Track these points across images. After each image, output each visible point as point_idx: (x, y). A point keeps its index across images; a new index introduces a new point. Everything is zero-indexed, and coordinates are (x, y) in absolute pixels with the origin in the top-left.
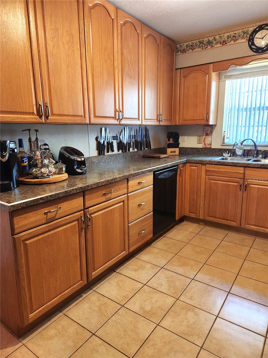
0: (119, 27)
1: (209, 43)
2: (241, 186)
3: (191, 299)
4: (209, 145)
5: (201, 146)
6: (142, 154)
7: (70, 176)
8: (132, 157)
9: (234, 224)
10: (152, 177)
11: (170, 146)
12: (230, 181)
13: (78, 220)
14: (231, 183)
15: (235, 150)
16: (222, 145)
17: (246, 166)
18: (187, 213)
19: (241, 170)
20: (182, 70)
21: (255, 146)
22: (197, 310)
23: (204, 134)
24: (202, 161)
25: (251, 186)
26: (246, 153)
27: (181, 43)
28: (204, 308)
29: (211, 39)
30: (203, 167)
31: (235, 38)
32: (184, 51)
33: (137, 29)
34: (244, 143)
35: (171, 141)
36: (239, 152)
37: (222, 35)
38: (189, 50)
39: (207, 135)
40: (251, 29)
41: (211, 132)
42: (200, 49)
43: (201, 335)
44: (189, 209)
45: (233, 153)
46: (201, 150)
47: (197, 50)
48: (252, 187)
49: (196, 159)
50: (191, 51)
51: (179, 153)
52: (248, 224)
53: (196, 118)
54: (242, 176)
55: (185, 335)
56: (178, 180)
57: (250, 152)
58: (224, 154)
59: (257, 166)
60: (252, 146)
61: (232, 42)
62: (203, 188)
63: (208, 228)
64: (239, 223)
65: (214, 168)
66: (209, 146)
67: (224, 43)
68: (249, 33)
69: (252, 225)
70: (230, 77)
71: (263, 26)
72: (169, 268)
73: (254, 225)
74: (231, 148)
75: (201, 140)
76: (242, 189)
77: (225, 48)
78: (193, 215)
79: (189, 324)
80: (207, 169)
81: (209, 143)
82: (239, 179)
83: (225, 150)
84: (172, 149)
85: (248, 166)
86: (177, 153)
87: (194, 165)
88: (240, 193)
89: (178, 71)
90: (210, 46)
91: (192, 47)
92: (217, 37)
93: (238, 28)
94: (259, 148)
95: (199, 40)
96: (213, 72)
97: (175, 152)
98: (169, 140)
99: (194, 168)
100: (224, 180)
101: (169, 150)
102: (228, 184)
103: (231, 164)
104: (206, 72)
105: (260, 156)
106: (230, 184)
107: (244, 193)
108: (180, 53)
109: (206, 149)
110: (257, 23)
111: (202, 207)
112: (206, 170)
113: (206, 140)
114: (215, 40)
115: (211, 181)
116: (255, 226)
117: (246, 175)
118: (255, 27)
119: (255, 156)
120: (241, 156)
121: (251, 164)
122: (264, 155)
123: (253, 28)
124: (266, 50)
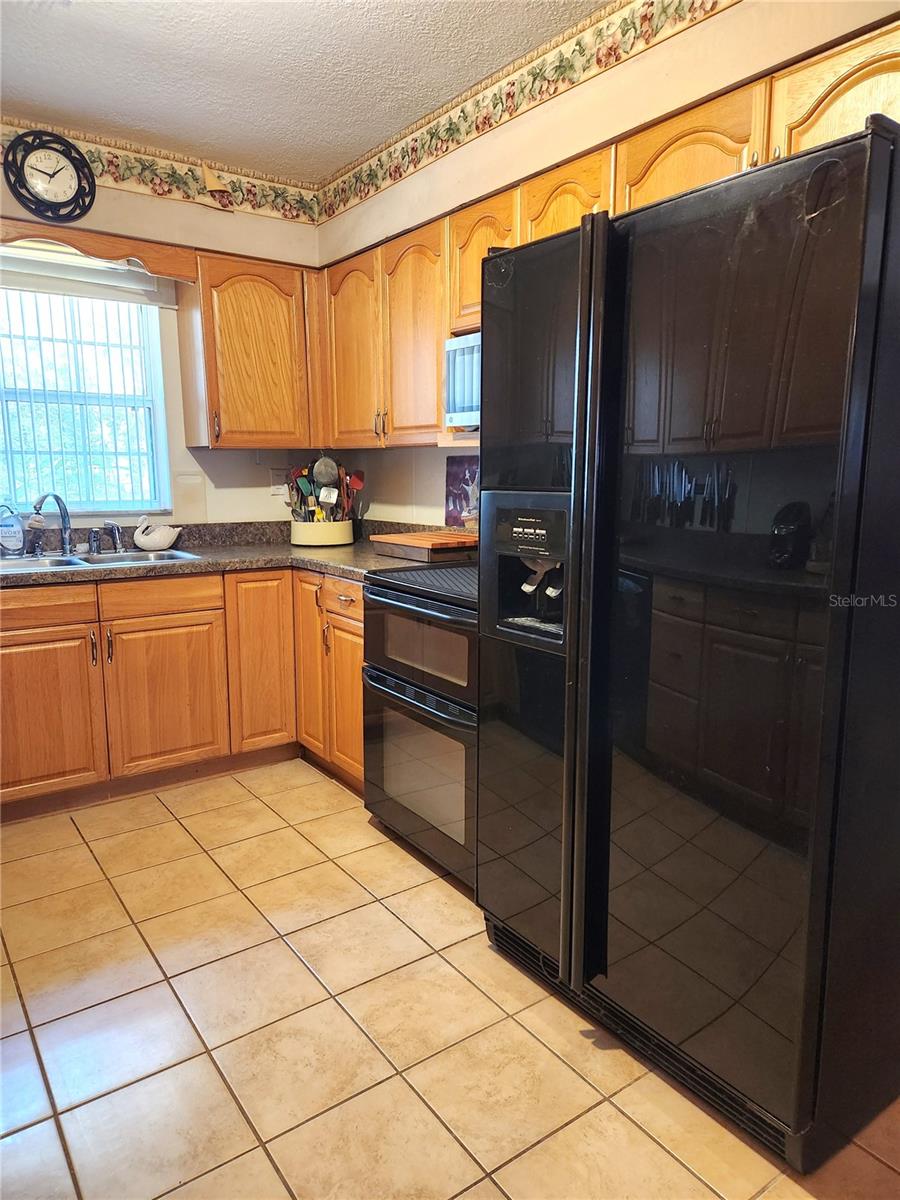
2: (94, 645)
3: (236, 1018)
9: (88, 778)
12: (54, 638)
14: (58, 645)
17: (99, 580)
19: (86, 594)
21: (64, 515)
22: (283, 1026)
25: (124, 637)
26: (36, 542)
28: (289, 1008)
40: (5, 132)
43: (365, 1057)
48: (129, 640)
52: (132, 760)
54: (91, 613)
55: (342, 1089)
59: (135, 575)
60: (56, 516)
64: (103, 766)
69: (145, 757)
71: (44, 138)
73: (152, 755)
76: (99, 658)
79: (314, 1063)
82: (84, 626)
85: (109, 577)
88: (95, 670)
100: (31, 639)
102: (49, 650)
103: (50, 580)
105: (82, 547)
106: (55, 649)
107: (106, 666)
110: (25, 118)
116: (154, 755)
117: (104, 608)
118: (21, 132)
119: (68, 547)
120: (21, 554)
121: (116, 570)
122: (95, 544)
123: (13, 129)
124: (69, 217)
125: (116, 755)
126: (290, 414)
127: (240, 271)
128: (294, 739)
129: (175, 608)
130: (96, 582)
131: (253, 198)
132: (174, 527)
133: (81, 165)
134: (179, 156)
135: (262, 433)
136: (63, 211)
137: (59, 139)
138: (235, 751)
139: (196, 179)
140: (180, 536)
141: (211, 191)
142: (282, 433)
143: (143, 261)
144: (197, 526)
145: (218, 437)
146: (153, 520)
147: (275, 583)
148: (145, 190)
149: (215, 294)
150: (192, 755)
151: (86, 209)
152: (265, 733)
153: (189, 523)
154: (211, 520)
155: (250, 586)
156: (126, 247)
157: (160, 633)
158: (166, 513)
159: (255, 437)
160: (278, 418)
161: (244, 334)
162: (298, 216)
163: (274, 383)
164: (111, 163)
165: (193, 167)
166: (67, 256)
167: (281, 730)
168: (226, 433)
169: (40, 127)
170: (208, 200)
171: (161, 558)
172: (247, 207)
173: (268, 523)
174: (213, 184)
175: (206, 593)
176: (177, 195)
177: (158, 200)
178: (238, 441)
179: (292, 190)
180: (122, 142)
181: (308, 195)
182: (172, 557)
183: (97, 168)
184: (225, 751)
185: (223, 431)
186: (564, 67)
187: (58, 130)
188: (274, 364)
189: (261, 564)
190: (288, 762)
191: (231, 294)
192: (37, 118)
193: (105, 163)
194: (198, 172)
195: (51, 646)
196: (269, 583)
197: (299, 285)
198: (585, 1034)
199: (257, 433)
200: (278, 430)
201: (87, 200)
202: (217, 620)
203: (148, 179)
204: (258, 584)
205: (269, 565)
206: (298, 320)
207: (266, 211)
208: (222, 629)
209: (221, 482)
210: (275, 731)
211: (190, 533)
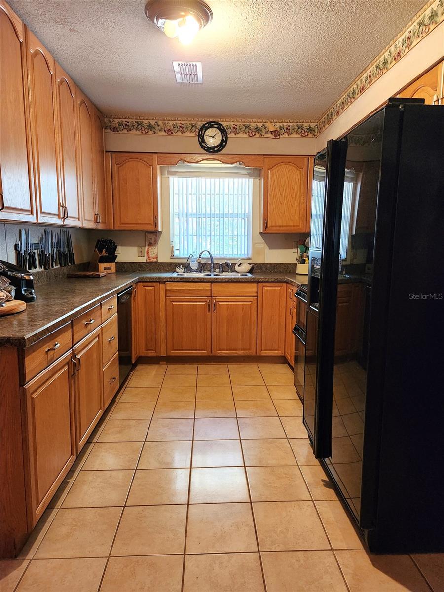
0: (57, 87)
1: (150, 127)
2: (209, 305)
4: (155, 258)
5: (143, 260)
6: (67, 273)
7: (28, 304)
8: (56, 277)
9: (204, 353)
10: (116, 300)
11: (103, 260)
12: (196, 301)
13: (68, 363)
14: (197, 304)
15: (189, 264)
16: (171, 259)
17: (213, 282)
18: (143, 353)
19: (207, 286)
20: (113, 155)
21: (212, 258)
23: (147, 244)
24: (160, 278)
25: (220, 303)
26: (202, 267)
27: (110, 118)
29: (153, 123)
30: (162, 286)
31: (182, 129)
32: (115, 130)
33: (71, 91)
34: (202, 256)
35: (104, 253)
36: (194, 266)
37: (166, 122)
38: (123, 130)
39: (151, 244)
40: (200, 124)
41: (156, 242)
42: (138, 132)
44: (146, 345)
45: (187, 268)
46: (144, 266)
47: (134, 132)
48: (221, 305)
49: (149, 275)
50: (125, 131)
51: (116, 271)
52: (220, 350)
53: (139, 222)
54: (209, 293)
56: (132, 306)
57: (205, 267)
58: (177, 270)
59: (224, 281)
60: (208, 258)
61: (179, 133)
62: (162, 314)
63: (171, 367)
64: (209, 350)
65: (177, 286)
66: (154, 260)
67: (169, 132)
68: (198, 127)
70: (174, 173)
71: (212, 124)
72: (160, 416)
73: (227, 349)
74: (185, 261)
75: (142, 251)
76: (211, 309)
77: (171, 138)
78: (151, 354)
80: (168, 288)
81: (154, 255)
82: (206, 298)
83: (178, 265)
84: (105, 264)
85: (215, 281)
86: (114, 270)
87: (150, 284)
88: (209, 314)
89: (107, 154)
90: (152, 132)
91: (128, 128)
92: (160, 123)
93: (184, 119)
94: (215, 262)
95: (137, 120)
96: (158, 165)
97: (110, 268)
98: (101, 251)
99: (150, 288)
100: (189, 300)
101: (102, 266)
103: (196, 280)
104: (150, 163)
105: (217, 270)
107: (213, 313)
108: (109, 131)
109: (151, 263)
110: (206, 118)
111: (163, 340)
112: (166, 290)
113: (150, 251)
114: (158, 126)
115: (174, 303)
117: (213, 292)
118: (204, 123)
119: (212, 270)
120: (197, 272)
121: (218, 278)
122: (221, 269)
123: (202, 123)
124: (218, 151)
125: (214, 346)
126: (298, 218)
127: (281, 161)
128: (283, 355)
129: (239, 295)
130: (212, 282)
131: (288, 131)
132: (250, 264)
133: (223, 132)
134: (259, 120)
135: (284, 226)
136: (216, 149)
137: (216, 123)
138: (258, 354)
139: (265, 128)
140: (252, 268)
141: (271, 132)
142: (293, 226)
143: (243, 163)
144: (260, 264)
145: (266, 228)
146: (242, 261)
147: (279, 288)
148: (246, 136)
149: (269, 171)
150: (241, 352)
151: (224, 147)
152: (271, 350)
153: (257, 263)
154: (266, 262)
155: (268, 288)
156: (237, 158)
157: (232, 303)
158: (249, 259)
159: (282, 228)
160: (292, 220)
161: (280, 187)
162: (308, 135)
163: (292, 206)
164: (234, 128)
165: (264, 124)
166: (217, 164)
167: (278, 350)
168: (270, 227)
169: (211, 120)
170: (270, 135)
171: (242, 275)
172: (286, 135)
173: (290, 264)
174: (272, 129)
175: (250, 290)
176: (258, 135)
177: (251, 139)
178: (274, 230)
179: (306, 125)
180: (238, 120)
181: (313, 125)
182: (246, 275)
183: (229, 131)
184: (254, 354)
185: (269, 226)
186: (385, 62)
187: (216, 120)
188: (292, 198)
189: (272, 280)
190: (281, 364)
191: (277, 172)
192: (210, 117)
193: (232, 129)
194: (267, 125)
195: (195, 304)
196: (277, 288)
197: (306, 164)
198: (323, 481)
199: (283, 226)
200: (292, 225)
201: (224, 143)
202: (254, 301)
203: (247, 132)
204: (272, 288)
205: (276, 281)
206: (305, 178)
207: (294, 135)
208: (256, 305)
209: (271, 247)
210: (276, 350)
211: (257, 267)
